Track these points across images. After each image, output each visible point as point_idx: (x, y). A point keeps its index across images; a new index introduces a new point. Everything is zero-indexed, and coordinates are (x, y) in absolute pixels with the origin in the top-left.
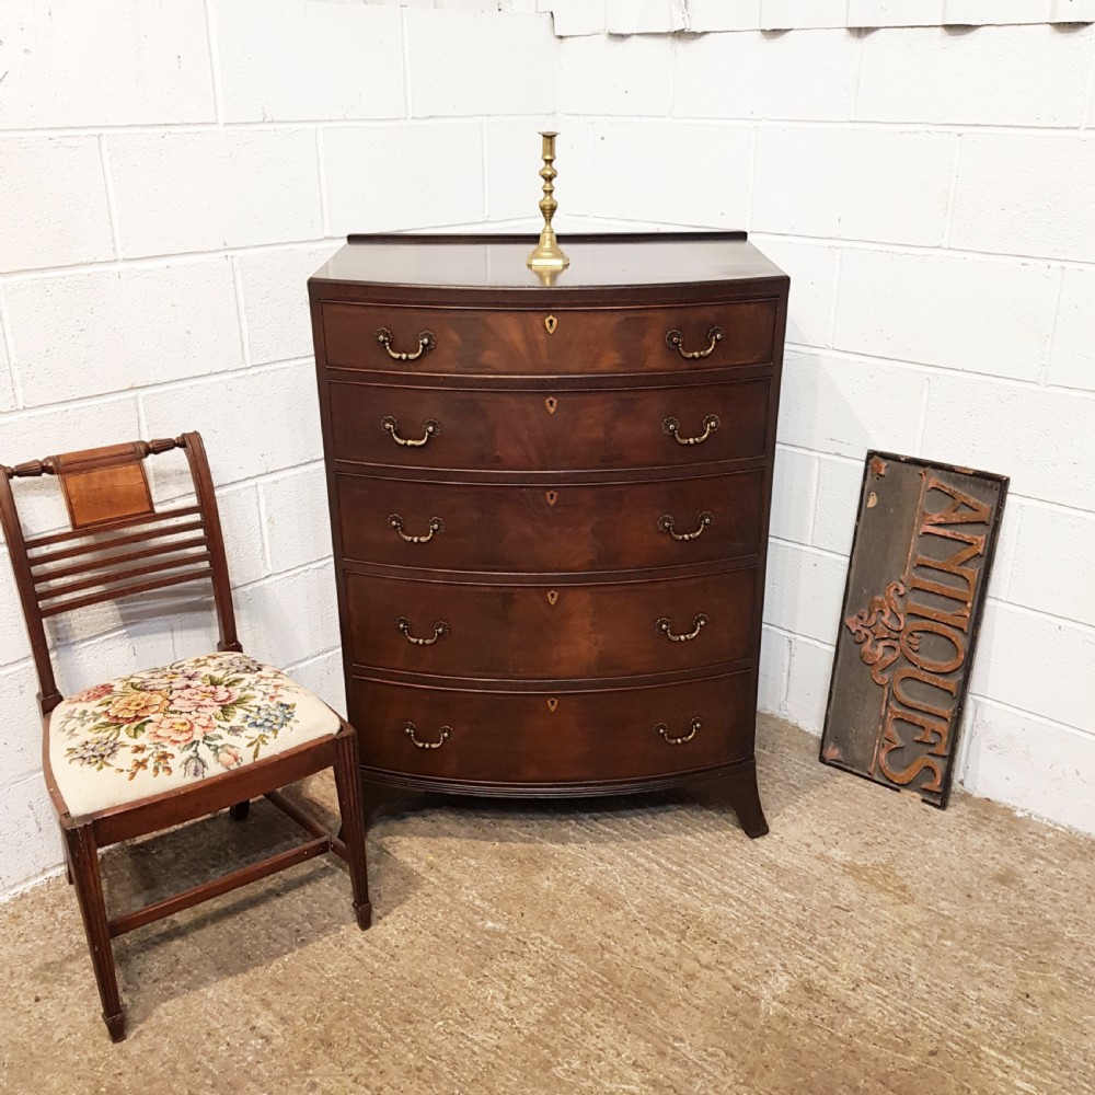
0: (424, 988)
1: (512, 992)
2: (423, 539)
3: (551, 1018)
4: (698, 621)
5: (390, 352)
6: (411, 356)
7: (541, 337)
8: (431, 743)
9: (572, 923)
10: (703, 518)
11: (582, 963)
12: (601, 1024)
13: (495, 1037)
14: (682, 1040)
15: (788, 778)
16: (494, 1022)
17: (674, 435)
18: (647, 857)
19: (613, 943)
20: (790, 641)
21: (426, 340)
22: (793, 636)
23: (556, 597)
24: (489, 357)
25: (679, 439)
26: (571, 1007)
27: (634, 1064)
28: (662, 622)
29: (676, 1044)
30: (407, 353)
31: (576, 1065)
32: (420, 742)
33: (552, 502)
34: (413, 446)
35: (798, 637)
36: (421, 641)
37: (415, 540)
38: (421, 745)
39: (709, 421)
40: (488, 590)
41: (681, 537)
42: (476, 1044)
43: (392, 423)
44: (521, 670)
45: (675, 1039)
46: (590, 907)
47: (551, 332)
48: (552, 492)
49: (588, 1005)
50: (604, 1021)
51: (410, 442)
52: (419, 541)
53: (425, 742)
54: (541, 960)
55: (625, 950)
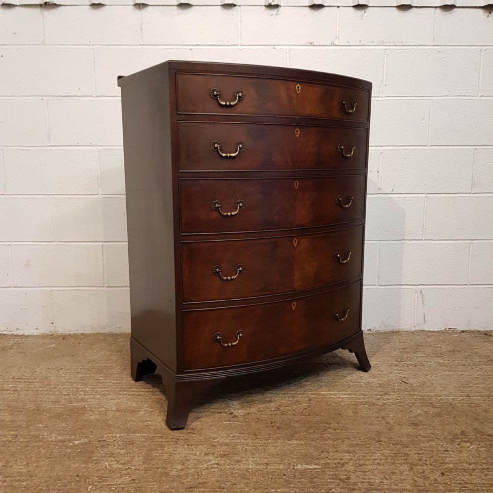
0: (65, 479)
1: (118, 459)
3: (148, 458)
9: (122, 424)
11: (142, 435)
12: (175, 449)
13: (127, 477)
14: (217, 438)
16: (120, 473)
18: (133, 391)
19: (150, 423)
26: (155, 450)
27: (206, 454)
29: (216, 440)
31: (179, 467)
42: (119, 484)
45: (214, 439)
46: (125, 416)
49: (162, 447)
50: (176, 448)
54: (120, 443)
55: (159, 422)
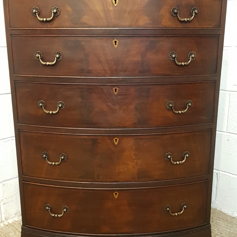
2: (54, 112)
4: (185, 154)
5: (38, 17)
6: (48, 19)
7: (111, 8)
8: (58, 214)
10: (188, 103)
15: (221, 234)
17: (175, 61)
20: (217, 174)
21: (55, 11)
22: (219, 172)
23: (118, 141)
24: (86, 19)
25: (177, 62)
28: (168, 155)
30: (46, 18)
32: (53, 213)
33: (116, 93)
34: (49, 65)
35: (221, 172)
36: (53, 163)
37: (51, 112)
38: (53, 215)
39: (191, 54)
40: (86, 137)
41: (177, 112)
43: (40, 54)
44: (101, 178)
47: (116, 5)
48: (116, 88)
51: (48, 63)
52: (52, 113)
53: (55, 214)
